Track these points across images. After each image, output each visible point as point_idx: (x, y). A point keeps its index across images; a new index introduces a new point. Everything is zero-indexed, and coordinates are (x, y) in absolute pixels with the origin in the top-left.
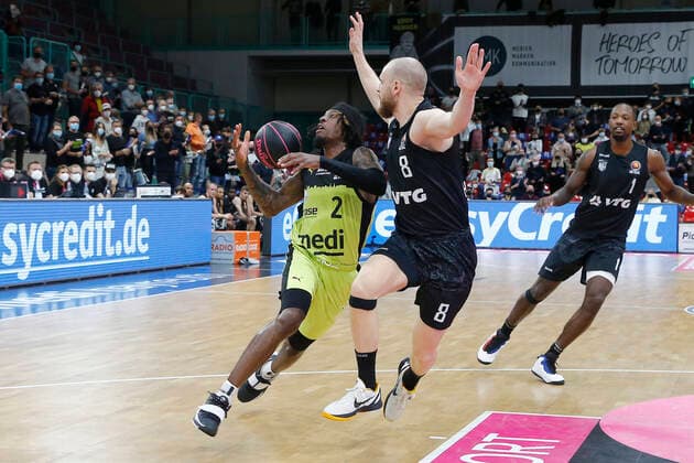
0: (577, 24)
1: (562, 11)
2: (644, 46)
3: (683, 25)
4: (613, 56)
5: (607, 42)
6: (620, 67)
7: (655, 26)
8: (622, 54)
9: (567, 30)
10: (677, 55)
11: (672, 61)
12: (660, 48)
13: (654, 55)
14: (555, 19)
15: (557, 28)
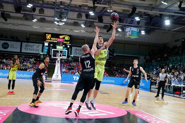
0: (22, 42)
1: (19, 40)
2: (33, 47)
3: (39, 44)
4: (27, 48)
5: (26, 46)
6: (28, 50)
7: (34, 44)
8: (29, 48)
9: (20, 43)
10: (38, 49)
11: (37, 50)
12: (35, 47)
13: (34, 48)
14: (18, 41)
15: (18, 42)
